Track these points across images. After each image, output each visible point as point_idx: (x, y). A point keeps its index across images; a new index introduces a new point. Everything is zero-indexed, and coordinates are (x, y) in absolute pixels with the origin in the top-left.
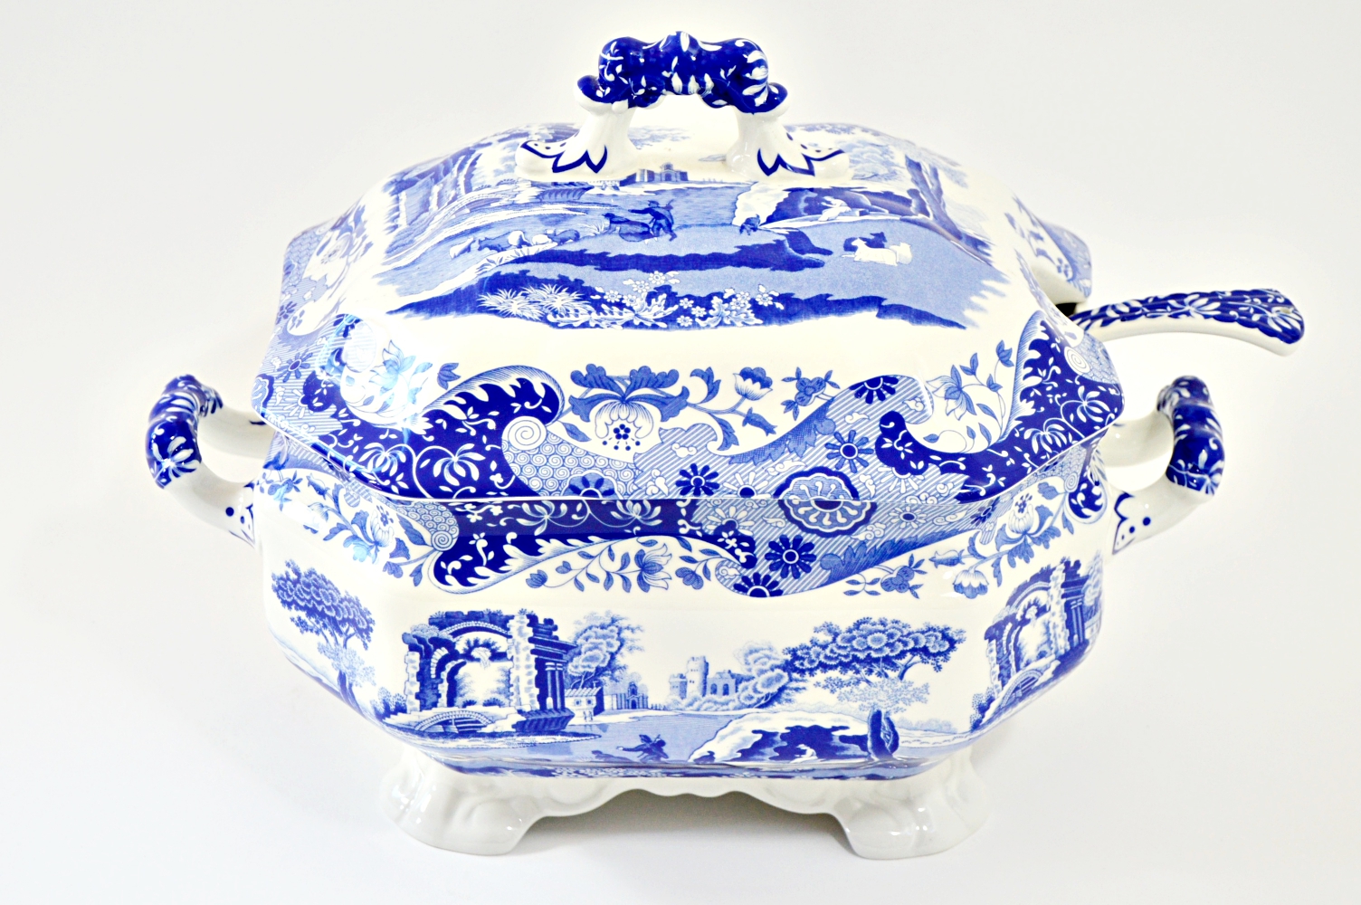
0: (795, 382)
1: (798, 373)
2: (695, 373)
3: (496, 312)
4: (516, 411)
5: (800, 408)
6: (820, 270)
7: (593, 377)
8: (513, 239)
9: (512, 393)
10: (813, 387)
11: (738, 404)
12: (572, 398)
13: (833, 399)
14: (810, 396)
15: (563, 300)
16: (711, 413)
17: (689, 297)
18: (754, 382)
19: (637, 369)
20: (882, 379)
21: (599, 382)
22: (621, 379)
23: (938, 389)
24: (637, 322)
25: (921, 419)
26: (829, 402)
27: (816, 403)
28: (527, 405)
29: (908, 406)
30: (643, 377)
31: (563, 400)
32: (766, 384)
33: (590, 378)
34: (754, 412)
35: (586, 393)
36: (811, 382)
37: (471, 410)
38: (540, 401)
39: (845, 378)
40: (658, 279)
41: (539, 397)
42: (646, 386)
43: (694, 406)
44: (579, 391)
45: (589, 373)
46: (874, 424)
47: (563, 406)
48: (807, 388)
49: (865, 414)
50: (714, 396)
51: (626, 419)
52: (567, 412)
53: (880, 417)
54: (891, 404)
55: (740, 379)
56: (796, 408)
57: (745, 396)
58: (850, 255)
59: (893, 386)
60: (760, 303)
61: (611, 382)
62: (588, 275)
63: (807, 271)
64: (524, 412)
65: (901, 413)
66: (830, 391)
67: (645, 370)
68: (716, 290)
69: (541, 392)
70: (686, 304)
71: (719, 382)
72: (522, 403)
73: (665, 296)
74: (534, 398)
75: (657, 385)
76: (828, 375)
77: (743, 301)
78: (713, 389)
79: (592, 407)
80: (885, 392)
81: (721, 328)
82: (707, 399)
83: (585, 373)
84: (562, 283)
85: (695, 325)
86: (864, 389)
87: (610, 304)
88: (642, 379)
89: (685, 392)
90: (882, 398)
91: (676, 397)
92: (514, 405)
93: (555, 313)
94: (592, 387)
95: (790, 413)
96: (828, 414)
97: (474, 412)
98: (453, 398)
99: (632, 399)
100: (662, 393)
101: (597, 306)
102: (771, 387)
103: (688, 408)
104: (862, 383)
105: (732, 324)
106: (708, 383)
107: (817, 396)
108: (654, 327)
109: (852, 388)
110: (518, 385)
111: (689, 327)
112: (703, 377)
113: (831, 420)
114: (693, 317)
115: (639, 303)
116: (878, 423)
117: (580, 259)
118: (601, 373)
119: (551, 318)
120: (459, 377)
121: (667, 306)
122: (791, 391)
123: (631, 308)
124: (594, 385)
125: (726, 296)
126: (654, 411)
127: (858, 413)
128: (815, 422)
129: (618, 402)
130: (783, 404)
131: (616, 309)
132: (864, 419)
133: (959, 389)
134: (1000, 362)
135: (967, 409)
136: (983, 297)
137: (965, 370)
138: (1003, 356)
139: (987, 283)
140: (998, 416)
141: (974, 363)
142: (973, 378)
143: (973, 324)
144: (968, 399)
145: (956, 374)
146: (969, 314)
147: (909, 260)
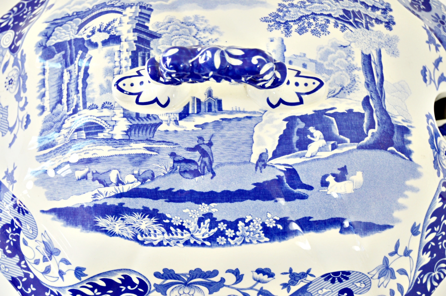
0: (289, 275)
1: (291, 270)
2: (228, 271)
3: (106, 232)
4: (123, 290)
5: (291, 287)
6: (305, 201)
7: (168, 274)
8: (113, 176)
9: (120, 282)
10: (299, 277)
11: (255, 285)
12: (155, 285)
13: (311, 282)
14: (298, 281)
15: (146, 223)
16: (238, 290)
17: (224, 221)
18: (264, 275)
19: (193, 269)
20: (341, 273)
21: (171, 277)
22: (185, 275)
23: (374, 275)
24: (192, 242)
25: (363, 291)
26: (309, 284)
27: (301, 284)
28: (129, 287)
29: (356, 285)
30: (197, 273)
31: (150, 285)
32: (271, 275)
33: (165, 275)
34: (264, 289)
35: (164, 282)
36: (298, 274)
37: (96, 290)
38: (137, 286)
39: (318, 272)
40: (204, 208)
41: (135, 284)
42: (199, 277)
43: (228, 286)
44: (159, 281)
45: (165, 273)
46: (335, 294)
47: (150, 288)
48: (295, 277)
49: (330, 289)
50: (240, 281)
51: (188, 293)
52: (153, 291)
53: (339, 290)
54: (345, 284)
55: (256, 274)
56: (289, 287)
57: (259, 281)
58: (324, 189)
59: (348, 276)
60: (268, 226)
61: (178, 277)
62: (161, 206)
63: (297, 201)
64: (127, 291)
65: (351, 289)
66: (309, 278)
67: (198, 270)
68: (241, 216)
69: (137, 282)
70: (222, 226)
71: (243, 275)
72: (126, 287)
73: (209, 220)
74: (133, 284)
75: (206, 277)
76: (309, 271)
77: (257, 225)
78: (239, 278)
79: (168, 288)
80: (342, 279)
81: (244, 245)
82: (236, 283)
83: (162, 273)
84: (146, 212)
85: (228, 243)
86: (330, 277)
87: (175, 227)
88: (197, 275)
89: (223, 280)
90: (340, 281)
91: (217, 282)
92: (121, 287)
93: (142, 233)
94: (167, 279)
95: (286, 289)
96: (308, 290)
97: (98, 291)
98: (85, 285)
99: (191, 284)
100: (209, 280)
101: (167, 227)
102: (274, 277)
103: (224, 287)
104: (329, 274)
105: (251, 242)
106: (236, 276)
107: (302, 281)
108: (203, 245)
109: (323, 276)
110: (123, 278)
111: (224, 245)
112: (233, 273)
113: (310, 292)
114: (226, 237)
115: (193, 226)
116: (338, 293)
117: (155, 194)
118: (172, 272)
119: (139, 237)
120: (87, 275)
121: (210, 228)
122: (286, 279)
123: (188, 230)
124: (168, 278)
125: (247, 221)
126: (205, 290)
127: (326, 289)
128: (300, 294)
129: (183, 285)
130: (281, 285)
131: (179, 231)
132: (329, 292)
133: (387, 268)
134: (413, 236)
135: (391, 278)
136: (406, 197)
137: (391, 254)
138: (414, 231)
139: (409, 183)
140: (409, 273)
141: (397, 246)
142: (396, 256)
143: (398, 221)
144: (392, 271)
145: (386, 260)
146: (396, 214)
147: (362, 184)
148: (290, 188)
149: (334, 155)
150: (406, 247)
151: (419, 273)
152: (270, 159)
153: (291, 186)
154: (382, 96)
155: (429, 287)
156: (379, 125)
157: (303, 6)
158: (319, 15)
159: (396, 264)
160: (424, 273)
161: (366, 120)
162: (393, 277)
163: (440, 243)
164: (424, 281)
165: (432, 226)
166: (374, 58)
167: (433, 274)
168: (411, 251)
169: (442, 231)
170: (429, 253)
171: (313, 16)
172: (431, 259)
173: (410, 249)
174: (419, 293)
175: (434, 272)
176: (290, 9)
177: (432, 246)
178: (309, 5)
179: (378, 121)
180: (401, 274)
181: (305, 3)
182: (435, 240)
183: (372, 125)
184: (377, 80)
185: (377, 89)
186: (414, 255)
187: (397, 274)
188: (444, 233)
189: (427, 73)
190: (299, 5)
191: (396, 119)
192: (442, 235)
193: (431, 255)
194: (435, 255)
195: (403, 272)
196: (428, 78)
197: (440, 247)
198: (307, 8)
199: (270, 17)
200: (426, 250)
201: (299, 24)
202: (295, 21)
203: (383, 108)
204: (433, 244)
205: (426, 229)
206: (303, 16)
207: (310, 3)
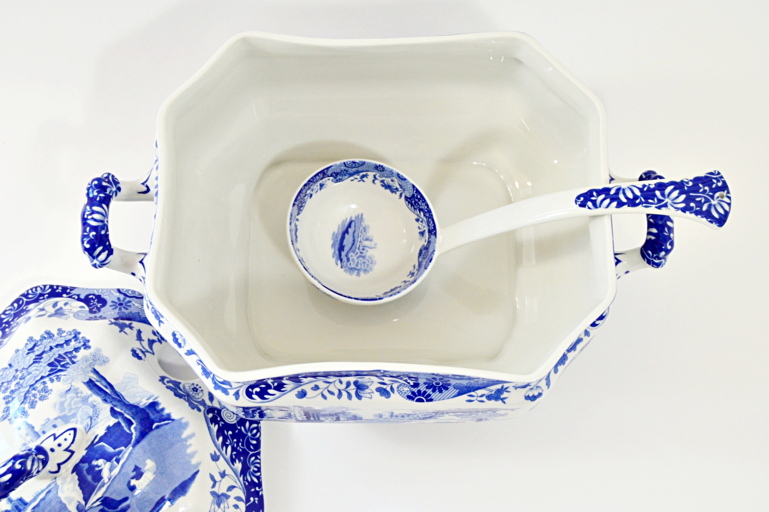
6: (131, 508)
58: (135, 492)
133: (219, 496)
134: (217, 462)
135: (227, 499)
136: (190, 445)
137: (214, 486)
138: (215, 458)
139: (184, 436)
140: (235, 485)
141: (212, 478)
142: (217, 484)
143: (199, 464)
144: (224, 495)
145: (213, 493)
146: (194, 461)
147: (156, 466)
148: (114, 510)
149: (122, 466)
150: (219, 473)
151: (241, 479)
152: (86, 504)
153: (113, 509)
154: (120, 398)
155: (256, 480)
156: (134, 419)
157: (20, 386)
158: (35, 384)
159: (221, 488)
160: (245, 475)
161: (123, 424)
162: (227, 497)
163: (238, 448)
164: (249, 480)
165: (224, 444)
166: (95, 378)
167: (251, 470)
168: (224, 472)
169: (233, 440)
170: (237, 461)
171: (32, 387)
172: (242, 463)
173: (222, 471)
174: (253, 490)
175: (250, 468)
176: (13, 396)
177: (234, 455)
178: (23, 382)
179: (132, 417)
180: (231, 490)
181: (19, 383)
182: (233, 449)
183: (130, 423)
184: (108, 391)
185: (113, 396)
186: (229, 471)
187: (229, 493)
188: (235, 440)
189: (138, 352)
190: (17, 387)
191: (142, 404)
192: (235, 442)
193: (240, 461)
194: (242, 458)
195: (231, 488)
196: (141, 354)
197: (241, 450)
198: (24, 385)
199: (5, 414)
200: (233, 461)
201: (28, 401)
202: (23, 402)
203: (128, 405)
204: (234, 453)
205: (221, 449)
206: (26, 394)
207: (23, 380)
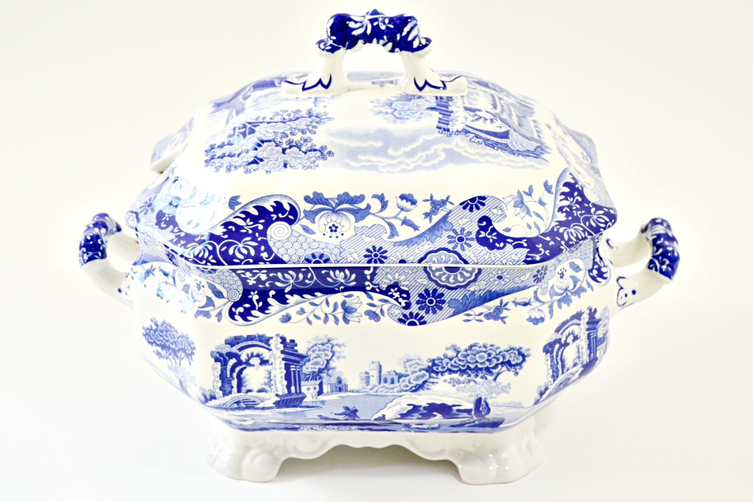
157: (293, 130)
158: (279, 122)
171: (284, 121)
176: (305, 127)
178: (287, 130)
181: (291, 133)
190: (296, 131)
198: (289, 127)
199: (325, 122)
201: (298, 115)
202: (302, 117)
206: (294, 121)
207: (286, 132)
